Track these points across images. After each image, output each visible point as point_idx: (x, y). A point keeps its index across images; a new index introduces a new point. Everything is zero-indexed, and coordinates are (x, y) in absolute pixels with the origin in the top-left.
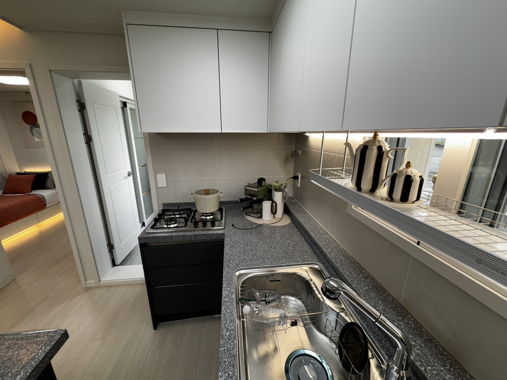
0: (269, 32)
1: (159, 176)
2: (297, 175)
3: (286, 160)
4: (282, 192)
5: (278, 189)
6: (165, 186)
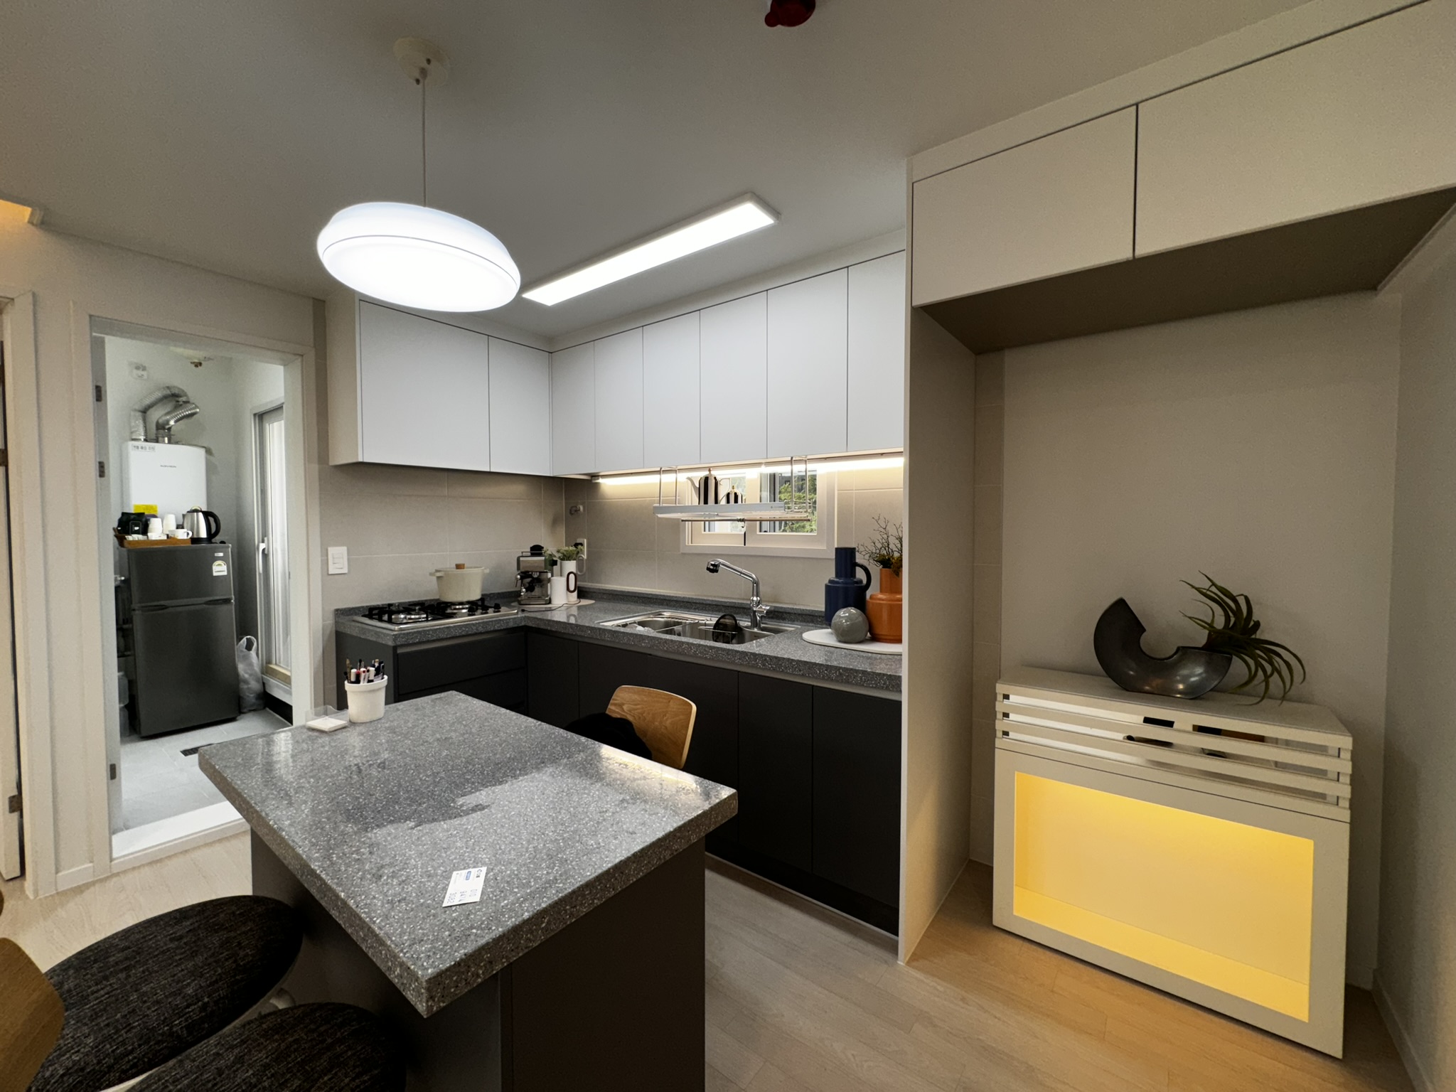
0: (549, 353)
1: (332, 551)
3: (555, 522)
4: (575, 561)
5: (568, 557)
6: (345, 571)
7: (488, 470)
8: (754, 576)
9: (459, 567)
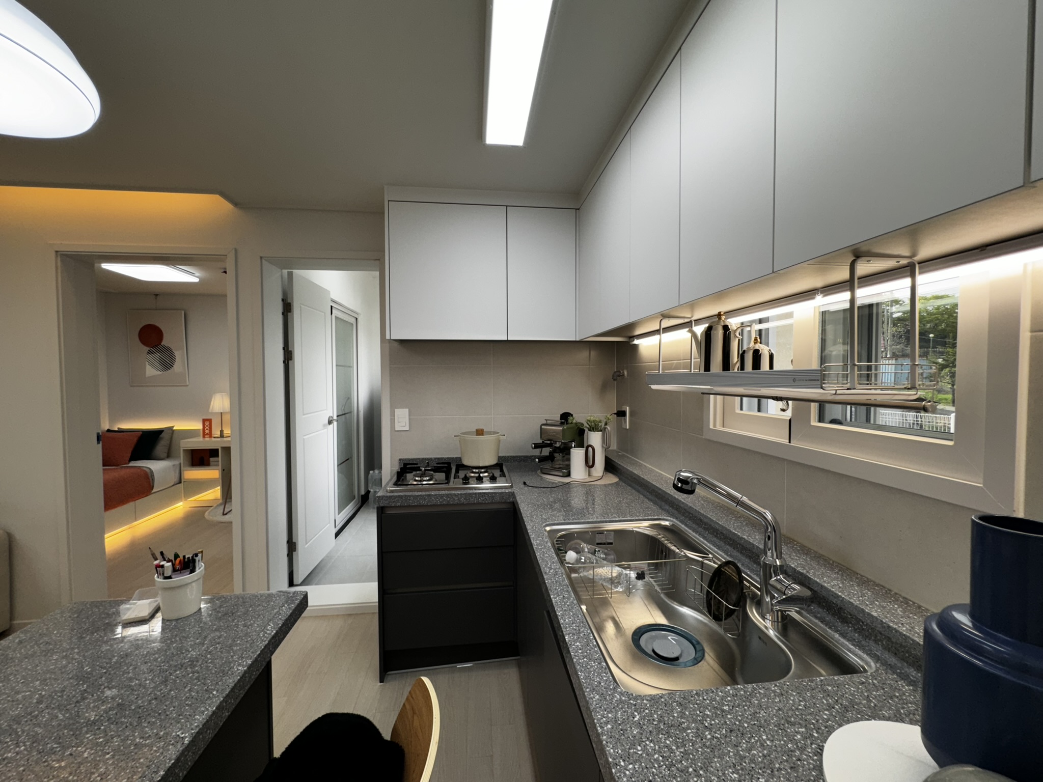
0: (576, 209)
2: (623, 410)
3: (604, 388)
4: (601, 432)
5: (594, 428)
6: (407, 428)
8: (769, 516)
9: (480, 432)
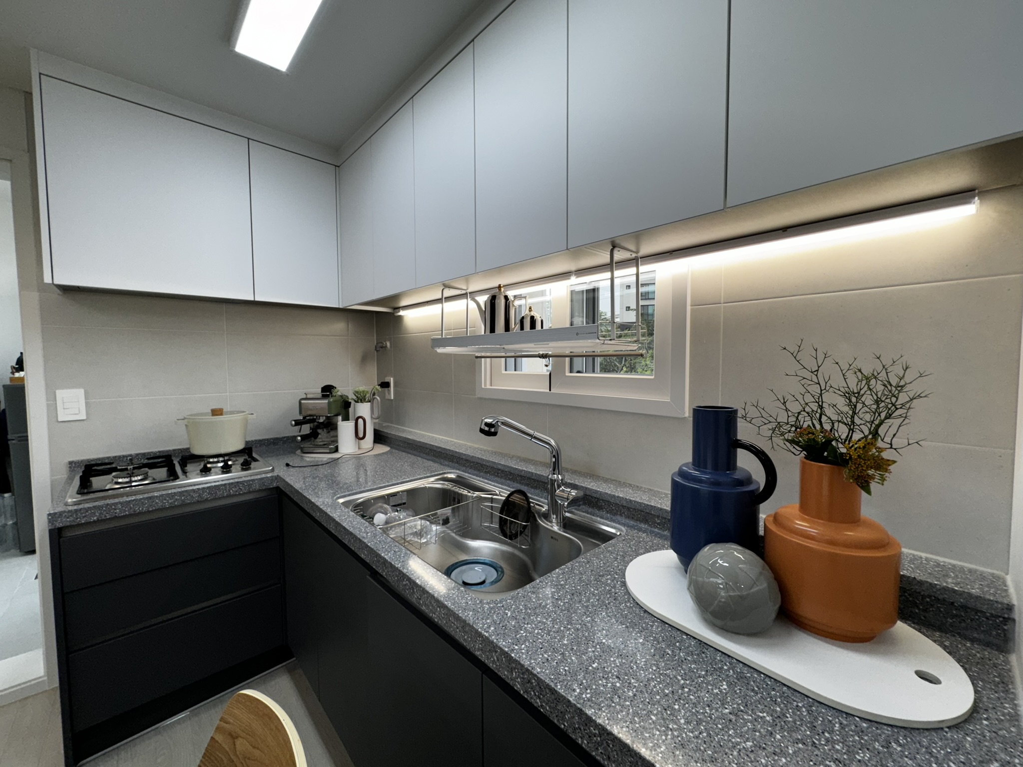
0: (336, 166)
1: (61, 394)
2: (386, 381)
3: (365, 359)
4: (369, 403)
5: (361, 399)
6: (83, 417)
7: (250, 298)
8: (553, 443)
9: (216, 412)
